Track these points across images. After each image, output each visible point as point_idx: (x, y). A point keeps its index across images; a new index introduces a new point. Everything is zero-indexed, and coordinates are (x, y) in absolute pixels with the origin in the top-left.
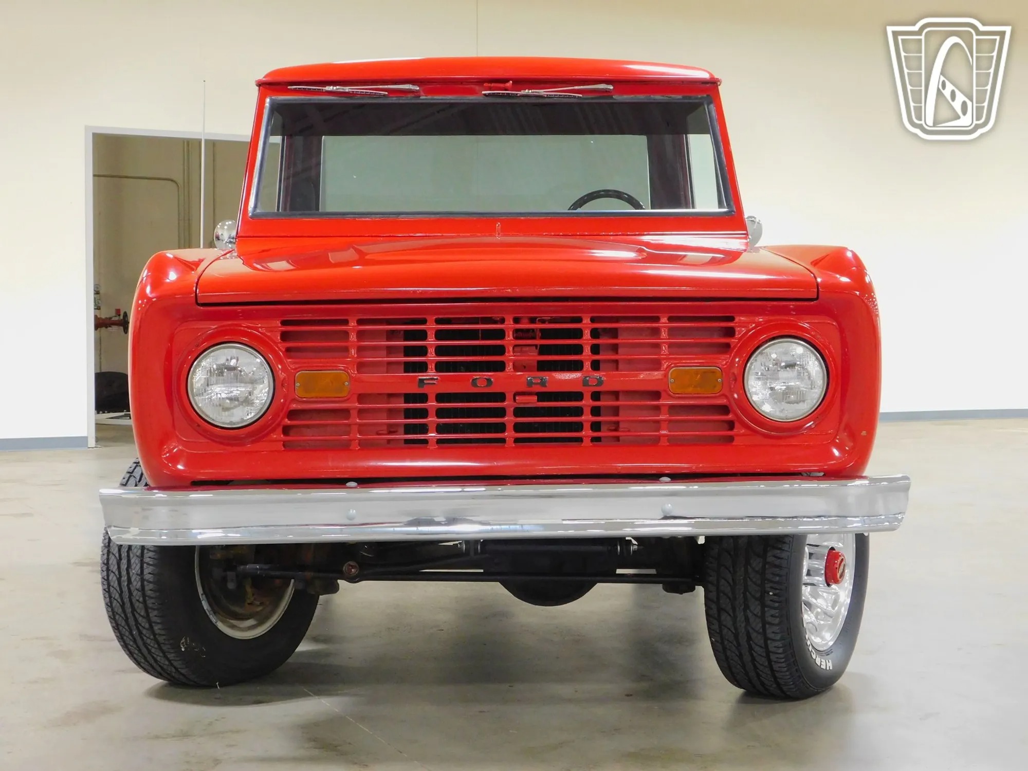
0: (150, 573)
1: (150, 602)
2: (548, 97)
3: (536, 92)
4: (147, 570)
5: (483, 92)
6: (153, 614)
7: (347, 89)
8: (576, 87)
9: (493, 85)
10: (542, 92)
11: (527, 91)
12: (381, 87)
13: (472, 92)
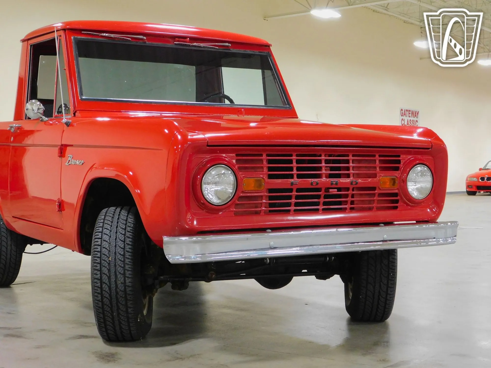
0: (129, 282)
1: (128, 297)
2: (204, 47)
3: (199, 45)
4: (128, 281)
5: (175, 43)
6: (129, 304)
7: (112, 35)
8: (216, 44)
9: (180, 39)
10: (202, 45)
11: (195, 44)
12: (129, 36)
13: (168, 42)
